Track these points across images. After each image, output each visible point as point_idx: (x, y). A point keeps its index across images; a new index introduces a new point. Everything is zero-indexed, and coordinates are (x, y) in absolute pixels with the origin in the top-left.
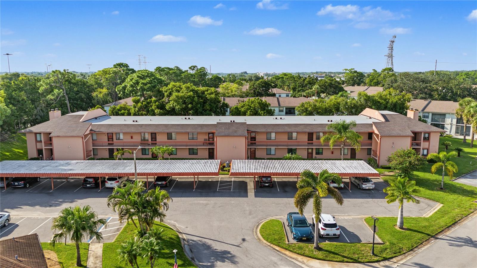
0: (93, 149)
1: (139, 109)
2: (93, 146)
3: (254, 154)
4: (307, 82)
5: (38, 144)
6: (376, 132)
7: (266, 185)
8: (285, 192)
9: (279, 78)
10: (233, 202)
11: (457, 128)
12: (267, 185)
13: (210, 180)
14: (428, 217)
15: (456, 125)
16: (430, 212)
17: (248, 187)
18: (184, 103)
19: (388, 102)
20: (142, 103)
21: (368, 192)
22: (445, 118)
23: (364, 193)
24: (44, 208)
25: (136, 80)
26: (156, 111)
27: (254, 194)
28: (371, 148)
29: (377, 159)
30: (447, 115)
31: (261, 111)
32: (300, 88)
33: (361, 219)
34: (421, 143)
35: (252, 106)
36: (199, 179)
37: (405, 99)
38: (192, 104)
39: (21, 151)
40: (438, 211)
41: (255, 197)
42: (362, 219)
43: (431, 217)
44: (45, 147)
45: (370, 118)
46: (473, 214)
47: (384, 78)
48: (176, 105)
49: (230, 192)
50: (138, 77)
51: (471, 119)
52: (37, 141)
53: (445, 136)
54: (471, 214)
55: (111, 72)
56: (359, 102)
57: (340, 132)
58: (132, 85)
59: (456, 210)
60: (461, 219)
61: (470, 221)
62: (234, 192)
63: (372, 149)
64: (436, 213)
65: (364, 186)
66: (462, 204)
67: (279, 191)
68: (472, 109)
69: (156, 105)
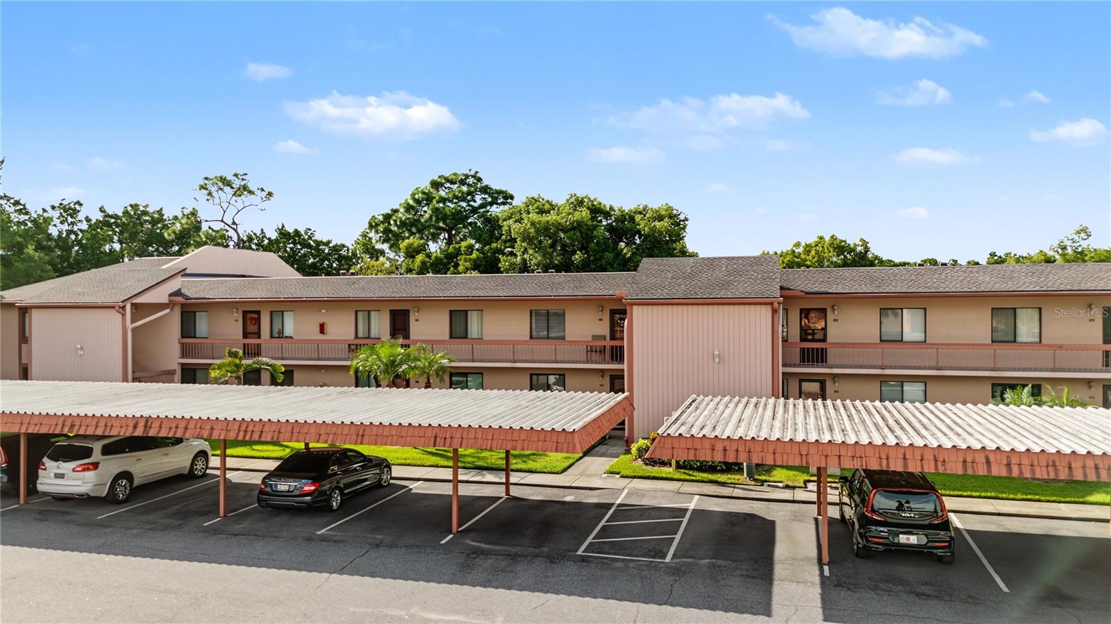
2: (182, 356)
7: (903, 539)
12: (913, 540)
13: (569, 499)
17: (781, 550)
27: (815, 592)
36: (515, 491)
41: (826, 618)
49: (656, 567)
67: (1006, 590)
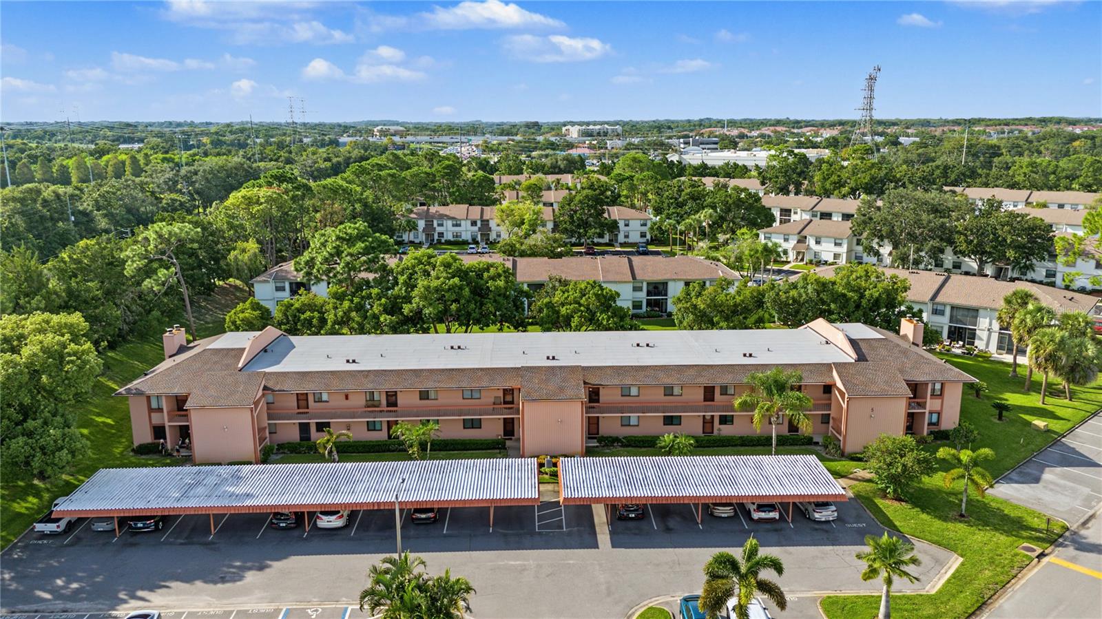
0: (269, 424)
1: (345, 313)
2: (269, 419)
3: (596, 426)
4: (687, 194)
5: (153, 414)
6: (839, 384)
7: (630, 515)
8: (668, 530)
9: (624, 179)
10: (571, 562)
11: (1001, 340)
12: (633, 515)
14: (933, 592)
15: (1000, 333)
16: (939, 579)
17: (596, 520)
18: (442, 298)
19: (862, 296)
20: (352, 301)
21: (824, 527)
22: (976, 317)
23: (816, 530)
24: (211, 586)
25: (335, 248)
26: (382, 319)
27: (608, 538)
28: (829, 414)
29: (841, 438)
30: (981, 312)
31: (601, 313)
32: (672, 210)
33: (814, 600)
34: (926, 402)
35: (582, 302)
37: (897, 289)
38: (459, 303)
39: (109, 421)
40: (954, 576)
41: (613, 547)
42: (816, 600)
43: (940, 592)
44: (169, 422)
45: (827, 343)
46: (1016, 579)
47: (854, 173)
48: (424, 306)
49: (563, 533)
50: (338, 238)
51: (1026, 337)
52: (151, 410)
53: (976, 355)
54: (1013, 581)
55: (262, 200)
56: (804, 295)
57: (770, 392)
58: (327, 258)
59: (987, 572)
60: (995, 594)
61: (1008, 599)
62: (569, 534)
63: (831, 416)
64: (949, 581)
65: (817, 515)
66: (997, 555)
67: (655, 527)
68: (1028, 316)
69: (380, 305)
